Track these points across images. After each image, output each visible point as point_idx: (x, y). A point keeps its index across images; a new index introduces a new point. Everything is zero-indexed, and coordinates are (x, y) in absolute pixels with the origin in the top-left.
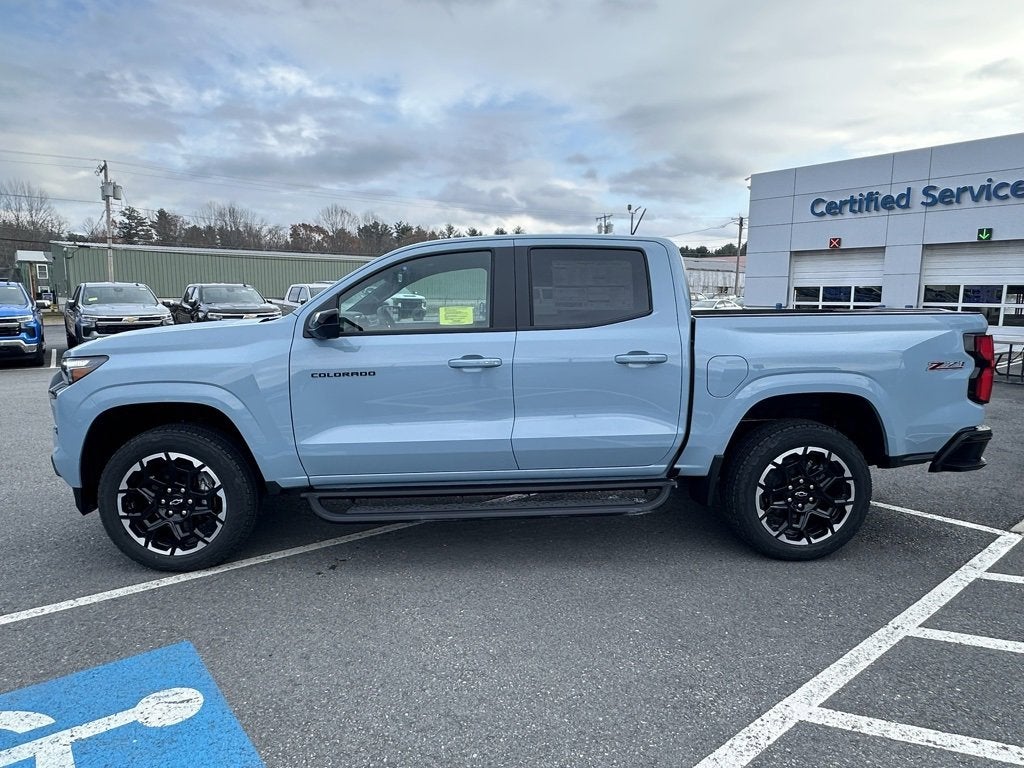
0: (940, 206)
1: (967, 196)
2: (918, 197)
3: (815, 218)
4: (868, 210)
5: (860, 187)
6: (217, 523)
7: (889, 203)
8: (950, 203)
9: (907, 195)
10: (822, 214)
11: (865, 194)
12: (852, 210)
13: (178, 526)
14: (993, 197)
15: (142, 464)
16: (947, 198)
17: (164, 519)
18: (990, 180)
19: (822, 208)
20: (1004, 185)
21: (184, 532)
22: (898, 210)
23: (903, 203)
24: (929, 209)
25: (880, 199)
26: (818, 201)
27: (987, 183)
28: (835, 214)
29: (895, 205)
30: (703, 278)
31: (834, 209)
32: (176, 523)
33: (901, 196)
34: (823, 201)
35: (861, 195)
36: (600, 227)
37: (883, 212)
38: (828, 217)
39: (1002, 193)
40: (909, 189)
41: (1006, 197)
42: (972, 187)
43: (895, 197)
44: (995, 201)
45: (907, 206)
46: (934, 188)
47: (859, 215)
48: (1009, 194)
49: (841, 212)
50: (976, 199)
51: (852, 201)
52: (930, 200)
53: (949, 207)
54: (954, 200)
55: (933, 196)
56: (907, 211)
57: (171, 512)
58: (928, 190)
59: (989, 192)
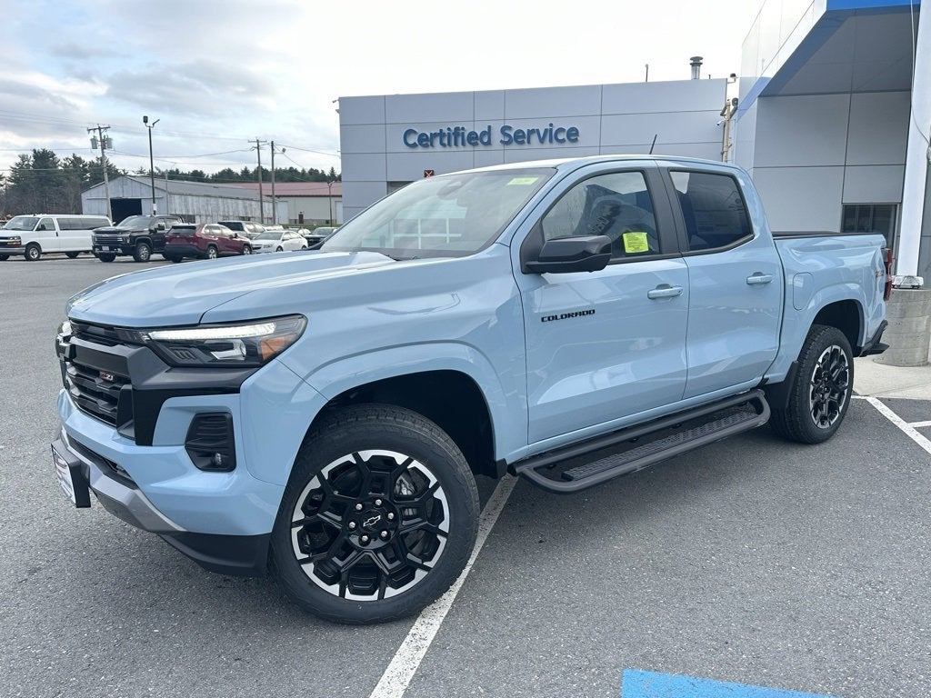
0: (514, 146)
1: (534, 138)
2: (497, 137)
3: (407, 149)
4: (456, 144)
5: (448, 122)
6: (439, 537)
7: (473, 139)
8: (522, 143)
9: (488, 133)
10: (414, 146)
11: (453, 129)
12: (442, 144)
13: (381, 555)
14: (554, 140)
15: (321, 477)
16: (520, 138)
17: (359, 551)
18: (551, 125)
19: (413, 139)
20: (561, 130)
21: (391, 561)
22: (481, 147)
23: (486, 140)
24: (507, 147)
25: (466, 135)
26: (409, 132)
27: (549, 127)
28: (426, 146)
29: (479, 142)
30: (221, 208)
31: (425, 141)
32: (376, 551)
33: (483, 133)
34: (415, 132)
35: (449, 129)
36: (94, 141)
37: (469, 147)
38: (420, 149)
39: (561, 137)
40: (489, 127)
41: (563, 141)
42: (538, 130)
43: (479, 134)
44: (555, 144)
45: (489, 143)
46: (510, 128)
47: (448, 149)
48: (566, 139)
49: (432, 145)
50: (542, 140)
51: (441, 134)
52: (507, 139)
53: (522, 147)
54: (526, 140)
55: (509, 136)
56: (488, 148)
57: (365, 538)
58: (504, 130)
59: (551, 136)
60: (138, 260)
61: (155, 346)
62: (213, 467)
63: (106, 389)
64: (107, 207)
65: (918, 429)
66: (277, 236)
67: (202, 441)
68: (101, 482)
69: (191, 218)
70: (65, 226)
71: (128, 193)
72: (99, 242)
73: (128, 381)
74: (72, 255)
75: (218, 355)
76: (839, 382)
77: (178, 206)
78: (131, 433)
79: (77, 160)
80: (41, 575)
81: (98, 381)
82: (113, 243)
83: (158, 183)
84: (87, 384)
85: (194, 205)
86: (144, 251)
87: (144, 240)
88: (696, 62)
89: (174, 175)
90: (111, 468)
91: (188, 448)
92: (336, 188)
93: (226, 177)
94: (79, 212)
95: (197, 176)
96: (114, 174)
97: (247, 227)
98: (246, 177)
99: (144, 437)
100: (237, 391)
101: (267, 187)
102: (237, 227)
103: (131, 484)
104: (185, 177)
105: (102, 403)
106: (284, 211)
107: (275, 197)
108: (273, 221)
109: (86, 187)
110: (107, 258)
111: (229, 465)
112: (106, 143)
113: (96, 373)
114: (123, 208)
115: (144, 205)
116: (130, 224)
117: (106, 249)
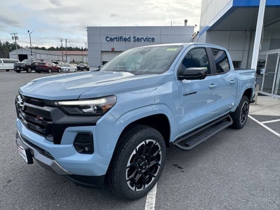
0: (137, 42)
1: (142, 40)
2: (132, 39)
3: (107, 42)
4: (120, 41)
5: (118, 35)
7: (125, 40)
9: (130, 38)
16: (138, 40)
18: (147, 37)
19: (108, 39)
20: (150, 38)
22: (128, 42)
24: (135, 42)
25: (123, 38)
26: (107, 37)
29: (127, 40)
31: (112, 40)
33: (128, 38)
34: (109, 37)
35: (119, 37)
36: (13, 37)
37: (124, 42)
38: (110, 42)
42: (143, 38)
44: (148, 42)
45: (130, 41)
46: (136, 37)
47: (118, 42)
48: (151, 41)
49: (114, 41)
51: (116, 38)
52: (135, 40)
54: (140, 41)
58: (134, 37)
59: (147, 40)
60: (28, 72)
61: (61, 107)
62: (84, 152)
63: (40, 122)
64: (17, 56)
65: (265, 124)
66: (68, 66)
67: (80, 142)
68: (38, 156)
69: (42, 61)
70: (5, 62)
71: (24, 53)
72: (16, 67)
73: (51, 120)
74: (8, 70)
75: (85, 110)
76: (246, 111)
77: (38, 57)
78: (52, 139)
79: (7, 43)
80: (12, 183)
81: (36, 119)
82: (20, 67)
83: (33, 50)
84: (30, 120)
85: (43, 57)
86: (30, 70)
87: (29, 66)
88: (186, 21)
89: (37, 48)
90: (43, 151)
91: (74, 145)
92: (85, 53)
93: (52, 49)
94: (9, 58)
95: (43, 49)
96: (19, 47)
97: (60, 63)
98: (57, 49)
99: (57, 141)
100: (94, 124)
101: (64, 52)
102: (56, 63)
103: (52, 158)
104: (40, 49)
105: (37, 127)
106: (69, 59)
107: (66, 55)
108: (66, 61)
109: (11, 51)
110: (18, 72)
111: (91, 151)
112: (16, 38)
113: (36, 116)
114: (22, 57)
115: (28, 57)
116: (25, 62)
117: (18, 69)
